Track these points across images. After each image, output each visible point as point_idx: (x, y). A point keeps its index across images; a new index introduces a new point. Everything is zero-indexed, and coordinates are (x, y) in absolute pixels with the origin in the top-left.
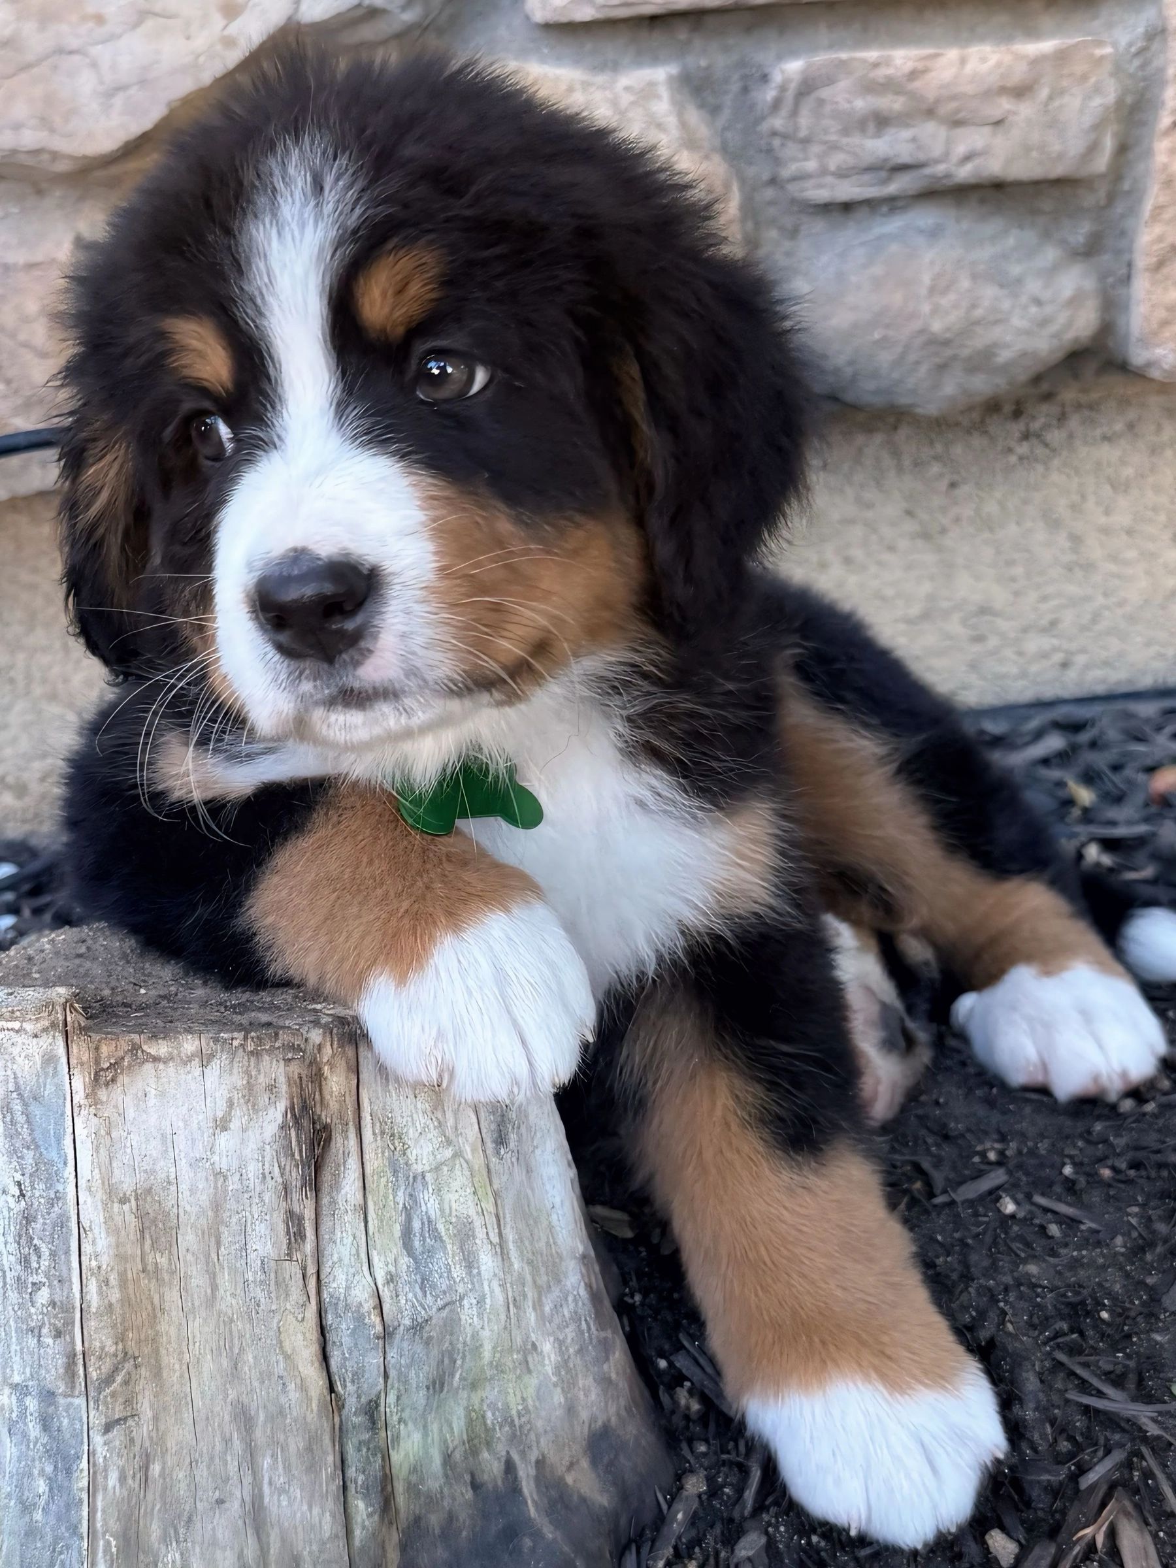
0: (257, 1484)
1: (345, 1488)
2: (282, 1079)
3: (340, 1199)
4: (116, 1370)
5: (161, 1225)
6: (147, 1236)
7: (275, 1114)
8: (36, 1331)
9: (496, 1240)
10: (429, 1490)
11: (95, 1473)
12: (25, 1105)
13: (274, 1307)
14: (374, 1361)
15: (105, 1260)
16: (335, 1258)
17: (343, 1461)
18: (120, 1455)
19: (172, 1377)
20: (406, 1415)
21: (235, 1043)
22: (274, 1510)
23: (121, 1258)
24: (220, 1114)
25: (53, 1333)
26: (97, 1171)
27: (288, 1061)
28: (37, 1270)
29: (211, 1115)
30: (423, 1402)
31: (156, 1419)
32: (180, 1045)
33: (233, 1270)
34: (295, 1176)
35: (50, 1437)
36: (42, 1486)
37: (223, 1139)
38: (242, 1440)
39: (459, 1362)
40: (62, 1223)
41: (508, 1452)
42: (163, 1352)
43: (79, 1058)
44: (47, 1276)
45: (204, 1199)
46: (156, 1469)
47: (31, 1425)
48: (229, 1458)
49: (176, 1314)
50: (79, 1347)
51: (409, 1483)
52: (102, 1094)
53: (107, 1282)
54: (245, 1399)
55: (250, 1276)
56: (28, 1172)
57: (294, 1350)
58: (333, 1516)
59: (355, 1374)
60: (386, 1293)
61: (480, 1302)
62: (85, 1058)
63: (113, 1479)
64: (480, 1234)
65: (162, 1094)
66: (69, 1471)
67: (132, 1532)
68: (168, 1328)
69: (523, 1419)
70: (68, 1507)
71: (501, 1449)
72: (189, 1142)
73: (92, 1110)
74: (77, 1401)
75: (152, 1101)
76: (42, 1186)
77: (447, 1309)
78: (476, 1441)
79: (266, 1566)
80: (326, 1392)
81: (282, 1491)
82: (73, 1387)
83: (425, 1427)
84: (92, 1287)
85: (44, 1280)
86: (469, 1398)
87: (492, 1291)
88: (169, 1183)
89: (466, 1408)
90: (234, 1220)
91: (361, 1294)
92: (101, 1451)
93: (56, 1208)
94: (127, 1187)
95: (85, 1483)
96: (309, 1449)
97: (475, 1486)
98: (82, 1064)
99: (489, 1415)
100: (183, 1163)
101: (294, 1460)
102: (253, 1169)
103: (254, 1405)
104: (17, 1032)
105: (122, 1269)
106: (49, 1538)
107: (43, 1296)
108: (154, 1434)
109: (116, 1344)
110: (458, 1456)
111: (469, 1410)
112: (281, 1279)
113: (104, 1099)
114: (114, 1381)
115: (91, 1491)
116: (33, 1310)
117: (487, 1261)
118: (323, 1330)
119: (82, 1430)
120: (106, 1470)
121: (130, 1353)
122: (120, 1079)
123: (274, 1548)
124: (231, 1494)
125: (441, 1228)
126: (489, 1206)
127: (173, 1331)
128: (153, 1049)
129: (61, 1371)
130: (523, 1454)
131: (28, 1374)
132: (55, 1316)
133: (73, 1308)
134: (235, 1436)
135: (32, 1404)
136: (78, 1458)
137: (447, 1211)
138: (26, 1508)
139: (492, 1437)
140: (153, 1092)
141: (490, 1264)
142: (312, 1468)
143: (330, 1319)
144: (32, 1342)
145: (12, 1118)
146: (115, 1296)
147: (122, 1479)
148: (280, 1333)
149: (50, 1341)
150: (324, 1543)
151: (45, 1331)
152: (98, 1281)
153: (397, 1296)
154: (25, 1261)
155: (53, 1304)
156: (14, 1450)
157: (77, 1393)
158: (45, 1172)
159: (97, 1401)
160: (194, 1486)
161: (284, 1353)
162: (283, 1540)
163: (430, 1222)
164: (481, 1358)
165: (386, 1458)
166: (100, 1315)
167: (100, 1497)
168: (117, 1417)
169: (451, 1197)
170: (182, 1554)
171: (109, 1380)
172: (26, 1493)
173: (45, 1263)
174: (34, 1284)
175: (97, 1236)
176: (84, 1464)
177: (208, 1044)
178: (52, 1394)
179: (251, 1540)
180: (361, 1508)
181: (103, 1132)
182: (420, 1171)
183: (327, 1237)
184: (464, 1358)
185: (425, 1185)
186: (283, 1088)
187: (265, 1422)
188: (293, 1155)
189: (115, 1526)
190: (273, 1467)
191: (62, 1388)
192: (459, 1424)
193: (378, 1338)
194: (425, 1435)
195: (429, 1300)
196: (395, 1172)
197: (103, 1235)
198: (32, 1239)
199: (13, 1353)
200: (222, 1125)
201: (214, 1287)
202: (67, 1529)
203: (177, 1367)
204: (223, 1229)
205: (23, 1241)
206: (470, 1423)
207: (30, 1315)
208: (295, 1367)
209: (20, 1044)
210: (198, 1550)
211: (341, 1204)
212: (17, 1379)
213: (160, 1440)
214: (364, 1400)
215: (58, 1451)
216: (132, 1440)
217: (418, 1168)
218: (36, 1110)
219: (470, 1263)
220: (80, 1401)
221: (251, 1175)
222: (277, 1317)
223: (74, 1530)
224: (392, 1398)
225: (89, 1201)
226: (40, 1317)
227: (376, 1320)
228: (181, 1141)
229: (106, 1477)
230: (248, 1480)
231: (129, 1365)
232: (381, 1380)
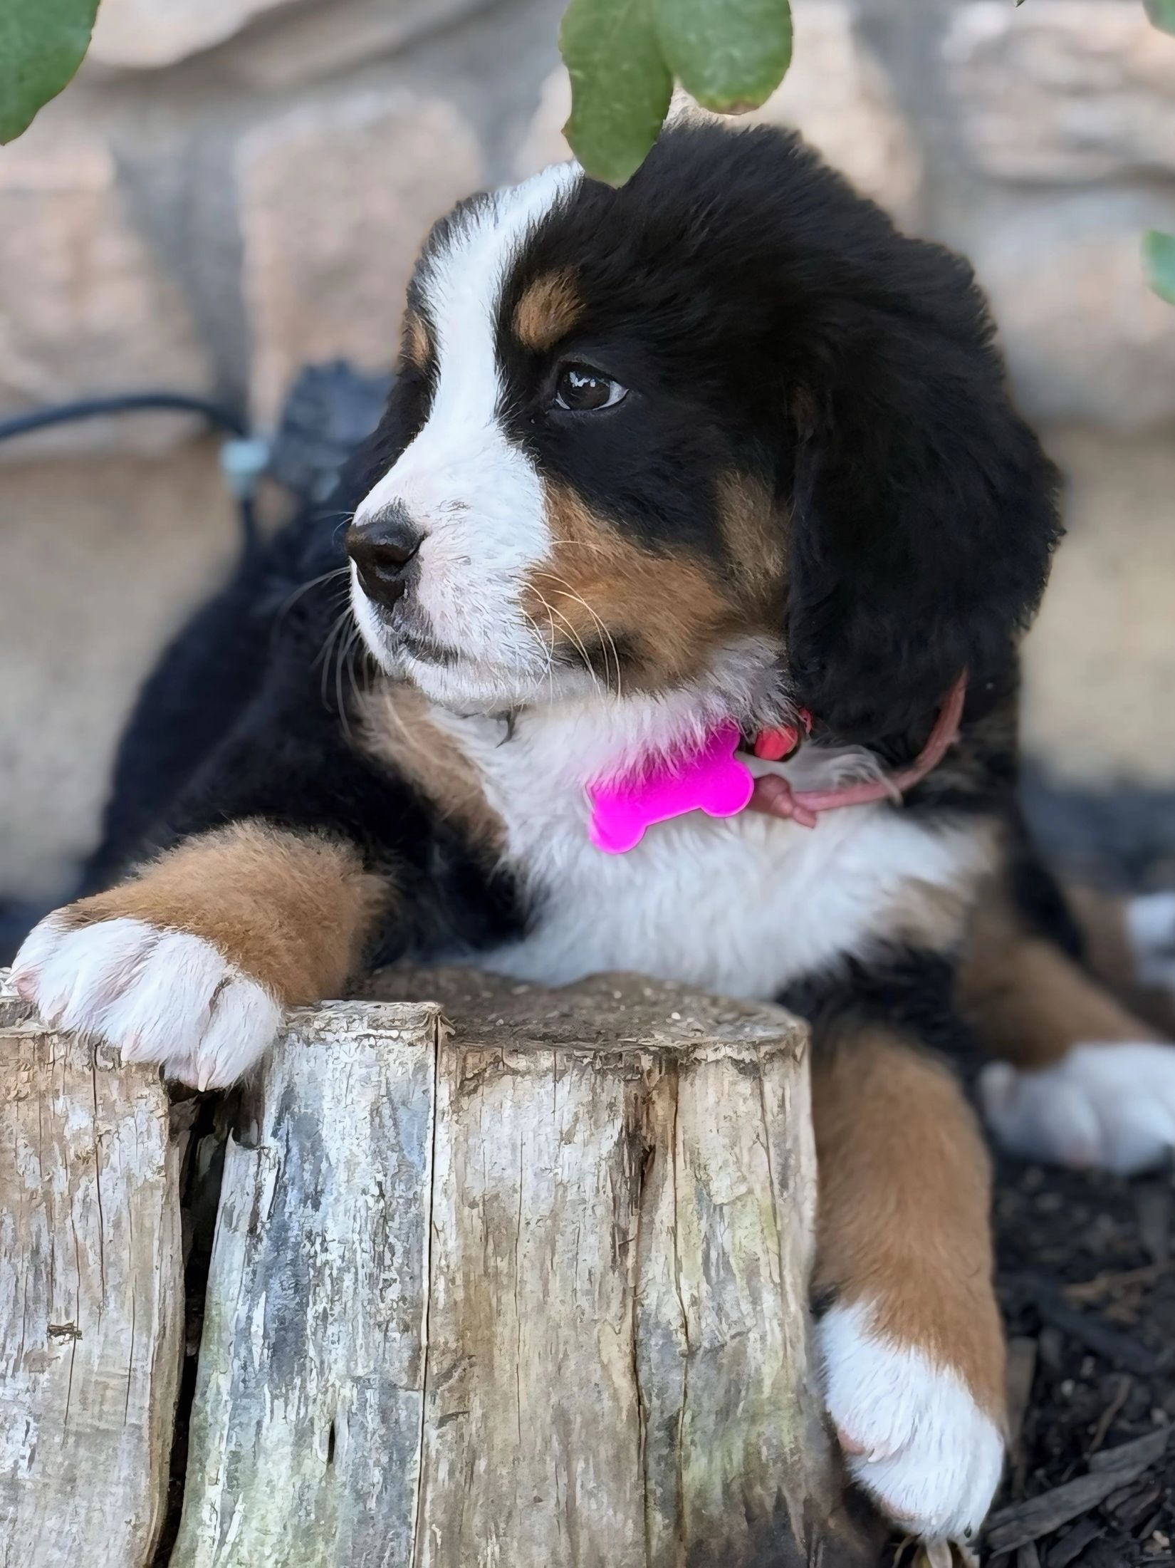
0: (571, 1485)
1: (646, 1498)
2: (621, 1099)
3: (657, 1220)
4: (454, 1366)
5: (504, 1231)
6: (491, 1241)
7: (612, 1132)
8: (384, 1327)
9: (777, 1280)
10: (711, 1516)
11: (427, 1465)
12: (394, 1109)
13: (596, 1318)
14: (676, 1377)
15: (454, 1260)
16: (650, 1276)
17: (645, 1473)
18: (451, 1450)
19: (503, 1377)
20: (697, 1437)
21: (586, 1061)
22: (585, 1513)
23: (467, 1259)
24: (565, 1128)
25: (402, 1327)
26: (453, 1175)
27: (627, 1082)
28: (389, 1267)
29: (558, 1127)
30: (712, 1427)
31: (485, 1417)
32: (536, 1062)
33: (564, 1280)
34: (624, 1193)
35: (388, 1429)
36: (376, 1475)
37: (567, 1150)
38: (561, 1443)
39: (743, 1393)
40: (417, 1223)
41: (780, 1490)
42: (496, 1352)
43: (447, 1067)
44: (399, 1272)
45: (544, 1209)
46: (481, 1465)
47: (369, 1418)
48: (548, 1459)
49: (510, 1317)
50: (424, 1342)
51: (694, 1506)
52: (465, 1102)
53: (453, 1281)
54: (565, 1403)
55: (578, 1286)
56: (390, 1174)
57: (610, 1361)
58: (635, 1523)
59: (660, 1389)
60: (691, 1314)
61: (763, 1338)
62: (453, 1068)
63: (443, 1473)
64: (764, 1271)
65: (517, 1105)
66: (403, 1463)
67: (456, 1524)
68: (503, 1331)
69: (796, 1458)
70: (400, 1496)
71: (773, 1484)
72: (537, 1153)
73: (455, 1118)
74: (415, 1395)
75: (507, 1111)
76: (403, 1186)
77: (737, 1339)
78: (751, 1476)
79: (576, 1564)
80: (635, 1404)
81: (591, 1494)
82: (415, 1381)
83: (711, 1453)
84: (441, 1284)
85: (396, 1276)
86: (748, 1431)
87: (772, 1330)
88: (515, 1191)
89: (745, 1441)
90: (569, 1230)
91: (670, 1314)
92: (435, 1444)
93: (413, 1208)
94: (477, 1194)
95: (416, 1474)
96: (617, 1457)
97: (750, 1519)
98: (450, 1073)
99: (764, 1450)
100: (529, 1175)
101: (604, 1467)
102: (590, 1182)
103: (573, 1410)
104: (395, 1040)
105: (467, 1270)
106: (381, 1526)
107: (393, 1293)
108: (482, 1432)
109: (458, 1340)
110: (735, 1487)
111: (747, 1444)
112: (603, 1290)
113: (465, 1107)
114: (451, 1377)
115: (423, 1482)
116: (382, 1306)
117: (769, 1300)
118: (635, 1344)
119: (417, 1424)
120: (437, 1462)
121: (467, 1351)
122: (481, 1088)
123: (583, 1549)
124: (548, 1493)
125: (732, 1261)
126: (772, 1245)
127: (507, 1332)
128: (513, 1062)
129: (406, 1364)
130: (793, 1491)
131: (372, 1368)
132: (405, 1311)
133: (422, 1303)
134: (555, 1437)
135: (372, 1396)
136: (413, 1450)
137: (738, 1246)
138: (360, 1497)
139: (766, 1472)
140: (509, 1103)
141: (771, 1303)
142: (618, 1476)
143: (641, 1334)
144: (378, 1336)
145: (381, 1121)
146: (460, 1295)
147: (451, 1473)
148: (599, 1342)
149: (397, 1335)
150: (626, 1548)
151: (393, 1325)
152: (446, 1278)
153: (699, 1318)
154: (379, 1260)
155: (403, 1299)
156: (352, 1441)
157: (417, 1387)
158: (406, 1173)
159: (434, 1396)
160: (515, 1482)
161: (601, 1362)
162: (591, 1541)
163: (724, 1253)
164: (762, 1392)
165: (679, 1476)
166: (446, 1310)
167: (430, 1488)
168: (450, 1412)
169: (741, 1233)
170: (501, 1548)
171: (447, 1375)
172: (361, 1483)
173: (398, 1260)
174: (385, 1280)
175: (448, 1236)
176: (417, 1456)
177: (562, 1060)
178: (394, 1386)
179: (564, 1538)
180: (658, 1519)
181: (461, 1139)
182: (719, 1203)
183: (645, 1254)
184: (747, 1390)
185: (722, 1216)
186: (621, 1107)
187: (581, 1427)
188: (624, 1172)
189: (440, 1516)
190: (585, 1471)
191: (404, 1380)
192: (738, 1456)
193: (683, 1355)
194: (710, 1462)
195: (725, 1327)
196: (700, 1201)
197: (454, 1236)
198: (387, 1237)
199: (358, 1348)
200: (567, 1138)
201: (546, 1293)
202: (398, 1518)
203: (508, 1367)
204: (558, 1237)
205: (379, 1240)
206: (747, 1456)
207: (378, 1311)
208: (610, 1378)
209: (396, 1052)
210: (515, 1544)
211: (657, 1225)
212: (360, 1372)
213: (488, 1438)
214: (666, 1416)
215: (395, 1444)
216: (462, 1436)
217: (718, 1200)
218: (403, 1115)
219: (755, 1300)
220: (418, 1396)
221: (587, 1189)
222: (598, 1326)
223: (404, 1519)
224: (688, 1418)
225: (444, 1202)
226: (389, 1312)
227: (682, 1338)
228: (529, 1150)
229: (437, 1470)
230: (563, 1480)
231: (465, 1363)
232: (682, 1398)
